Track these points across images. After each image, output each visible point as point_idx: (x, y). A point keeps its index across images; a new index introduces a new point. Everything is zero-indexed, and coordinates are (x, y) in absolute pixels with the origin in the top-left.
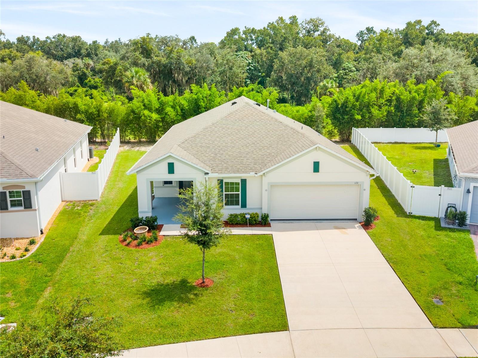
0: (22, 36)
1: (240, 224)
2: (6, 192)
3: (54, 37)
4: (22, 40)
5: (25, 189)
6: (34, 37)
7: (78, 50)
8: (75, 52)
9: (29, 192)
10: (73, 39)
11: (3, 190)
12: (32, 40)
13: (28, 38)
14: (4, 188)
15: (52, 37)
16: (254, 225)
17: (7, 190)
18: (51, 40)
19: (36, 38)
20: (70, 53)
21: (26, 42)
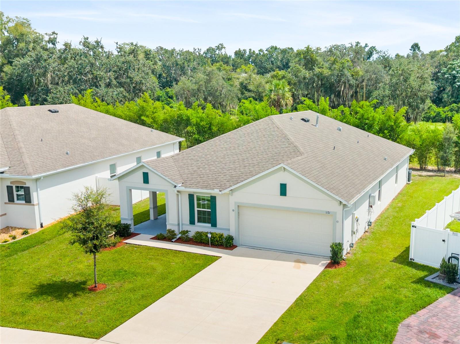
0: (240, 49)
1: (204, 243)
2: (12, 186)
3: (267, 50)
4: (239, 54)
5: (26, 185)
6: (250, 50)
7: (286, 63)
8: (283, 65)
9: (28, 188)
10: (282, 51)
11: (11, 184)
12: (248, 53)
13: (245, 50)
14: (11, 183)
15: (265, 49)
16: (216, 246)
17: (14, 184)
18: (264, 53)
19: (252, 51)
20: (279, 66)
21: (243, 55)
